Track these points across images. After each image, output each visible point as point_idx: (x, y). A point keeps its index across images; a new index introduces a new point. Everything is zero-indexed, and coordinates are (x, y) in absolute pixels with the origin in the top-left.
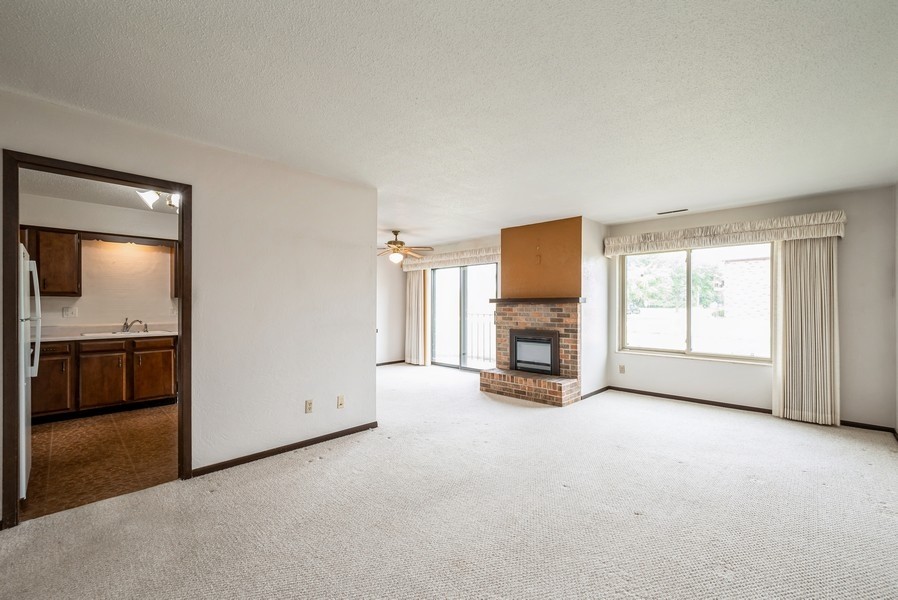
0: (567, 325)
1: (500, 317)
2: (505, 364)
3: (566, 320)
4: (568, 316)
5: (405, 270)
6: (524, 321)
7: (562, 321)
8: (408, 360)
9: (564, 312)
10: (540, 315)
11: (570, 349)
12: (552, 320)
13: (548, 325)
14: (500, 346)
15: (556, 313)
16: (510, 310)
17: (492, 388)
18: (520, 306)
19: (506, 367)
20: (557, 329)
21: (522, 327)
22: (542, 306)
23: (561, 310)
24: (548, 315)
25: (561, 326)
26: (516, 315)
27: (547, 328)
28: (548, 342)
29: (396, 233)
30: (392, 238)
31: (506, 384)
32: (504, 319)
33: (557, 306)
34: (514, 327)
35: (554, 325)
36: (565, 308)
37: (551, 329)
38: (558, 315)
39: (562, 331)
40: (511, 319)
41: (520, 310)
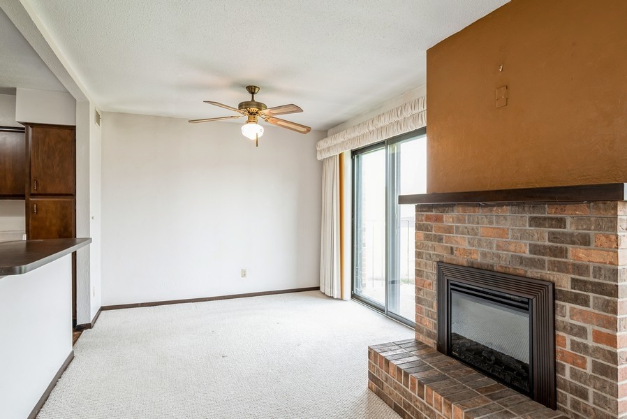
0: (579, 268)
1: (422, 234)
2: (429, 335)
3: (577, 254)
4: (585, 241)
5: (320, 158)
6: (466, 246)
7: (562, 253)
8: (322, 289)
9: (570, 228)
10: (503, 233)
11: (590, 342)
12: (535, 249)
13: (522, 260)
14: (422, 295)
15: (546, 231)
16: (439, 219)
17: (386, 392)
18: (457, 212)
19: (432, 343)
20: (548, 274)
21: (462, 260)
23: (561, 222)
24: (524, 235)
25: (563, 268)
26: (449, 230)
27: (521, 270)
28: (523, 306)
29: (252, 90)
30: (247, 97)
31: (410, 397)
32: (428, 238)
33: (549, 212)
34: (447, 257)
35: (541, 265)
36: (574, 219)
37: (533, 273)
38: (553, 237)
39: (564, 282)
40: (440, 240)
41: (459, 220)
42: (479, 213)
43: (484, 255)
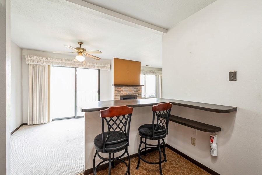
0: (139, 93)
1: (116, 92)
3: (139, 92)
6: (126, 92)
7: (137, 92)
9: (138, 89)
10: (131, 90)
12: (135, 92)
13: (133, 93)
16: (120, 89)
18: (124, 87)
20: (136, 94)
21: (125, 95)
22: (132, 87)
23: (137, 89)
24: (134, 90)
25: (137, 93)
26: (122, 90)
27: (133, 94)
29: (81, 43)
32: (118, 92)
33: (136, 87)
34: (122, 95)
35: (135, 93)
36: (138, 88)
37: (134, 94)
38: (137, 90)
39: (138, 95)
40: (121, 92)
41: (124, 89)
42: (128, 87)
43: (128, 93)
